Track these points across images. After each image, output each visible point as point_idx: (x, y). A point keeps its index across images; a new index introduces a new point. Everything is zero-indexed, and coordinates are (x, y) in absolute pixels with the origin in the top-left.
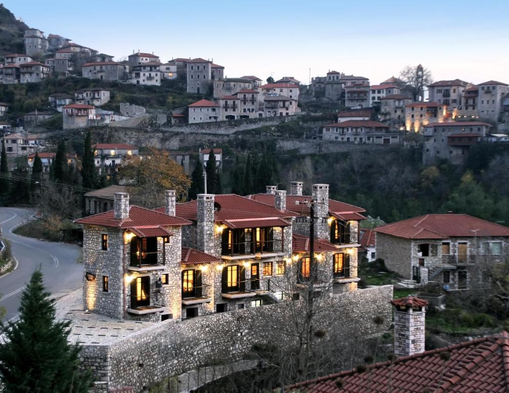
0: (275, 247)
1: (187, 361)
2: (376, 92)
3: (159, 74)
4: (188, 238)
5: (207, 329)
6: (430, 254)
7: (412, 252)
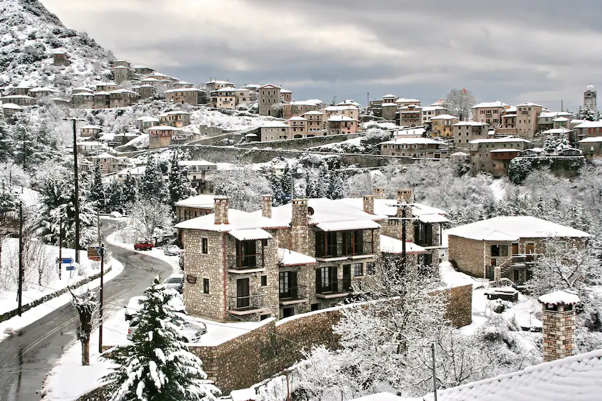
0: (365, 249)
1: (286, 360)
2: (427, 113)
3: (234, 98)
4: (283, 241)
5: (304, 328)
6: (501, 254)
7: (484, 252)
